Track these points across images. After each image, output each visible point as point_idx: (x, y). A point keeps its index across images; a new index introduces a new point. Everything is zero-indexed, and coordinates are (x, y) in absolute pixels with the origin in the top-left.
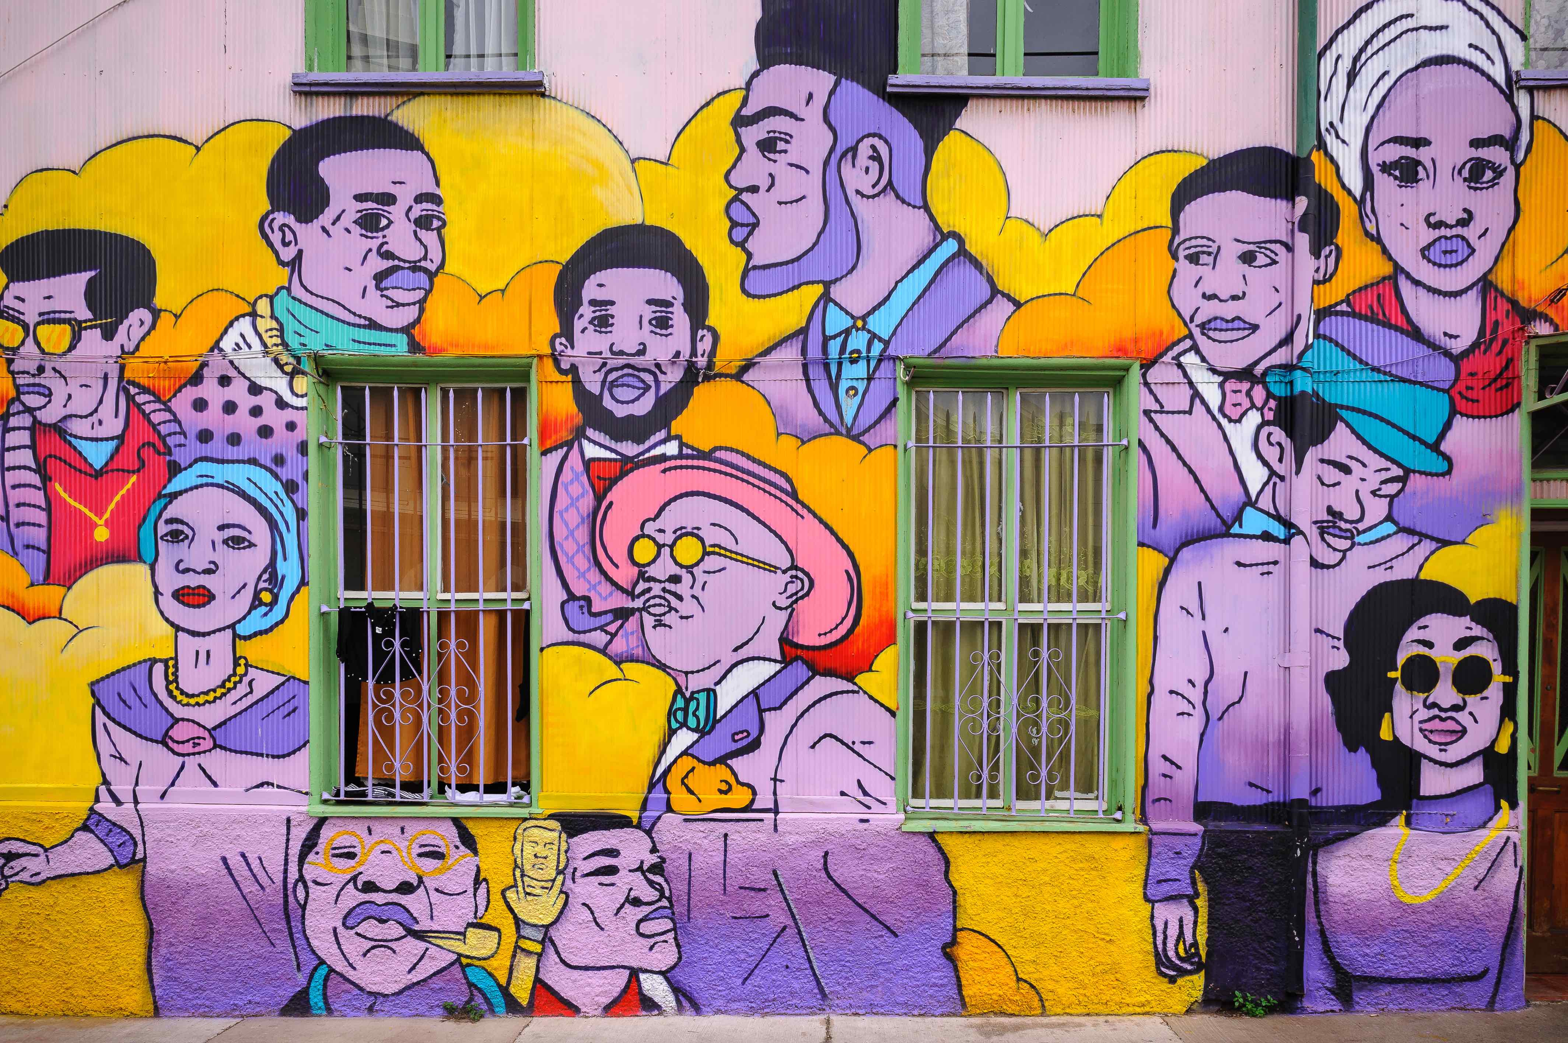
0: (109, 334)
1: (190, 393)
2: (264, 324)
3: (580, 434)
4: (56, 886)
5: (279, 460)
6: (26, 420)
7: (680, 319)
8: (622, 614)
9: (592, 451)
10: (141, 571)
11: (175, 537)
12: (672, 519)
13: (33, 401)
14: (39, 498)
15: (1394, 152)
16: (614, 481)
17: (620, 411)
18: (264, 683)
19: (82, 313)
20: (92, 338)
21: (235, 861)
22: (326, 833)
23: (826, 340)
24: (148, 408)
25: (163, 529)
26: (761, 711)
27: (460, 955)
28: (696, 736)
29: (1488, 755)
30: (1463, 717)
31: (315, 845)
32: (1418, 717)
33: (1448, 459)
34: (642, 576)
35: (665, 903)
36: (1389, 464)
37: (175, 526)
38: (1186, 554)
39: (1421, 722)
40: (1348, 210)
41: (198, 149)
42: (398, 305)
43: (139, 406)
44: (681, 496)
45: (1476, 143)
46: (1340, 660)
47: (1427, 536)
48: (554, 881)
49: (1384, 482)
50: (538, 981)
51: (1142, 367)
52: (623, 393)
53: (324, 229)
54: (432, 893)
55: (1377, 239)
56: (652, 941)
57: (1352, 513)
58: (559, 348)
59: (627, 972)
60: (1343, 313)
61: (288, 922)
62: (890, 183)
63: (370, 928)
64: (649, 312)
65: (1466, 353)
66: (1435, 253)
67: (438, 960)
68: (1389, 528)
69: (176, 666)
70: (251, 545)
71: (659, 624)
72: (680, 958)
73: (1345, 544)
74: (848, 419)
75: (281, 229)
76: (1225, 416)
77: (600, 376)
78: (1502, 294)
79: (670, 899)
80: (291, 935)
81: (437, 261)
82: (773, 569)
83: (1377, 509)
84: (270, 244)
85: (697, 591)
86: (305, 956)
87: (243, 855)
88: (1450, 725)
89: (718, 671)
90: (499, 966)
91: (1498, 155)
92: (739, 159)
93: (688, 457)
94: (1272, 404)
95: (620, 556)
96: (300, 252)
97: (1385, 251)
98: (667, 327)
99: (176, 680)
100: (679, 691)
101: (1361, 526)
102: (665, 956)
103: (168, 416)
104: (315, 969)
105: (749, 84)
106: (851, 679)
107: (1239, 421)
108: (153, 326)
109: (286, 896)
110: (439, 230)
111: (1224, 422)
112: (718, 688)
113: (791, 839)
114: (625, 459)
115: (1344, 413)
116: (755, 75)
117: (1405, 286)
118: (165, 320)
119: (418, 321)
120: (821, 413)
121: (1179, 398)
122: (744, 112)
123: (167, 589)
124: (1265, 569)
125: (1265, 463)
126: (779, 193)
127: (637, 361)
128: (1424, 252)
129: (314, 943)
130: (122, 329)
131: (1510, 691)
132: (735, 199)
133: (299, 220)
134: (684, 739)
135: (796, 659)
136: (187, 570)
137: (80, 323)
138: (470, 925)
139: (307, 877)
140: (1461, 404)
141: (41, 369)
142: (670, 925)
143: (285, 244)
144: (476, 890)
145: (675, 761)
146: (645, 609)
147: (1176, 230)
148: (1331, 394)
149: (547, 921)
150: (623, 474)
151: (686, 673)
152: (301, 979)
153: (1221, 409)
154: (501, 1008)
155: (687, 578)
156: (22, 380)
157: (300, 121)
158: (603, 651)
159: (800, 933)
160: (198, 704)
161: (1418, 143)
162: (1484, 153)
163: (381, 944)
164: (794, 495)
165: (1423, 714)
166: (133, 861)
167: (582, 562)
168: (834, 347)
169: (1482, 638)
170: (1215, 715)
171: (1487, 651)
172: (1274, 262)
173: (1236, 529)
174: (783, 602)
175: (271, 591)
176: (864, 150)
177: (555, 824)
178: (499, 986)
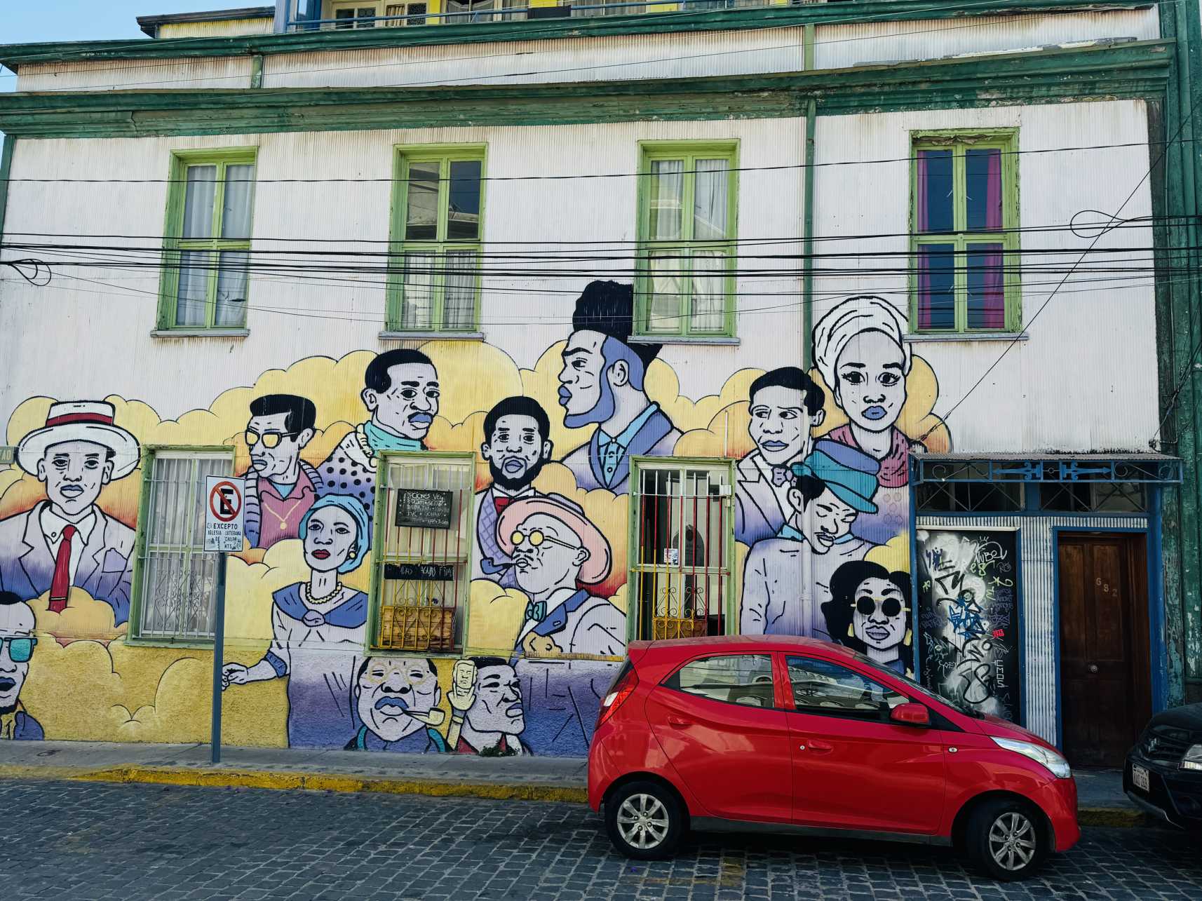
0: (293, 439)
1: (327, 465)
2: (360, 436)
3: (492, 486)
4: (249, 686)
5: (362, 495)
6: (255, 475)
7: (537, 437)
8: (507, 566)
9: (497, 494)
10: (300, 542)
11: (315, 527)
12: (529, 525)
13: (258, 467)
14: (257, 509)
15: (849, 370)
16: (505, 507)
17: (510, 476)
18: (349, 594)
19: (283, 430)
20: (287, 440)
21: (330, 676)
22: (371, 664)
23: (599, 447)
24: (307, 471)
25: (310, 524)
26: (566, 612)
27: (426, 723)
28: (537, 623)
29: (900, 646)
30: (888, 627)
31: (366, 669)
32: (865, 626)
33: (876, 506)
34: (516, 549)
35: (519, 701)
36: (849, 508)
37: (315, 523)
38: (757, 545)
39: (867, 628)
40: (828, 394)
41: (337, 362)
42: (418, 429)
43: (304, 470)
44: (534, 514)
45: (886, 366)
46: (828, 597)
47: (867, 541)
48: (470, 689)
49: (847, 516)
50: (460, 737)
51: (736, 461)
52: (511, 469)
53: (388, 396)
54: (415, 693)
55: (842, 408)
56: (512, 719)
57: (832, 529)
58: (485, 448)
59: (500, 735)
60: (826, 440)
61: (351, 705)
62: (628, 380)
63: (387, 709)
64: (523, 434)
65: (883, 459)
66: (868, 414)
67: (416, 725)
68: (849, 537)
69: (310, 586)
70: (348, 532)
71: (522, 571)
72: (525, 728)
73: (829, 543)
74: (608, 481)
75: (370, 396)
76: (774, 484)
77: (501, 461)
78: (901, 432)
79: (521, 699)
80: (352, 711)
81: (435, 410)
82: (573, 547)
83: (844, 528)
84: (365, 402)
85: (540, 557)
86: (357, 722)
87: (333, 674)
88: (882, 631)
89: (548, 593)
90: (443, 729)
91: (896, 371)
92: (564, 369)
93: (538, 497)
94: (795, 479)
95: (507, 540)
96: (377, 406)
97: (845, 412)
98: (531, 440)
99: (310, 592)
100: (530, 602)
101: (837, 536)
102: (518, 727)
103: (317, 475)
104: (361, 728)
105: (570, 338)
106: (607, 599)
107: (781, 486)
108: (313, 436)
109: (351, 694)
110: (436, 397)
111: (774, 486)
112: (548, 601)
113: (576, 673)
114: (511, 498)
115: (828, 484)
116: (572, 334)
117: (854, 428)
118: (318, 433)
119: (425, 436)
120: (596, 479)
121: (753, 475)
122: (568, 350)
123: (309, 551)
124: (793, 554)
125: (792, 506)
126: (580, 384)
127: (518, 455)
128: (863, 413)
129: (362, 716)
130: (300, 437)
131: (909, 615)
132: (562, 386)
133: (378, 392)
134: (532, 624)
135: (583, 588)
136: (319, 542)
137: (281, 434)
138: (431, 709)
139: (361, 684)
140: (882, 482)
141: (263, 454)
142: (521, 712)
143: (371, 402)
144: (435, 692)
145: (527, 634)
146: (517, 564)
147: (752, 402)
148: (822, 476)
149: (466, 708)
150: (510, 504)
151: (534, 594)
152: (355, 733)
153: (772, 481)
154: (443, 749)
155: (535, 551)
156: (255, 458)
157: (381, 352)
158: (498, 583)
159: (579, 718)
160: (319, 603)
161: (861, 365)
162: (890, 371)
163: (391, 717)
164: (583, 515)
165: (868, 625)
166: (285, 675)
167: (491, 542)
168: (603, 450)
169: (895, 590)
170: (771, 621)
171: (897, 596)
172: (796, 417)
173: (780, 535)
174: (577, 563)
175: (354, 552)
176: (618, 366)
177: (472, 662)
178: (443, 739)
